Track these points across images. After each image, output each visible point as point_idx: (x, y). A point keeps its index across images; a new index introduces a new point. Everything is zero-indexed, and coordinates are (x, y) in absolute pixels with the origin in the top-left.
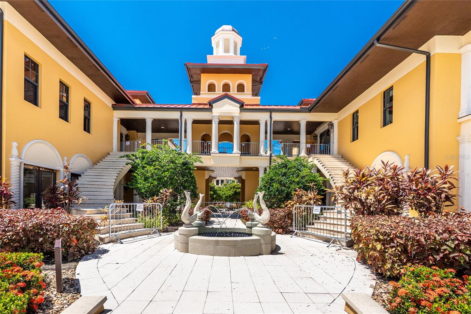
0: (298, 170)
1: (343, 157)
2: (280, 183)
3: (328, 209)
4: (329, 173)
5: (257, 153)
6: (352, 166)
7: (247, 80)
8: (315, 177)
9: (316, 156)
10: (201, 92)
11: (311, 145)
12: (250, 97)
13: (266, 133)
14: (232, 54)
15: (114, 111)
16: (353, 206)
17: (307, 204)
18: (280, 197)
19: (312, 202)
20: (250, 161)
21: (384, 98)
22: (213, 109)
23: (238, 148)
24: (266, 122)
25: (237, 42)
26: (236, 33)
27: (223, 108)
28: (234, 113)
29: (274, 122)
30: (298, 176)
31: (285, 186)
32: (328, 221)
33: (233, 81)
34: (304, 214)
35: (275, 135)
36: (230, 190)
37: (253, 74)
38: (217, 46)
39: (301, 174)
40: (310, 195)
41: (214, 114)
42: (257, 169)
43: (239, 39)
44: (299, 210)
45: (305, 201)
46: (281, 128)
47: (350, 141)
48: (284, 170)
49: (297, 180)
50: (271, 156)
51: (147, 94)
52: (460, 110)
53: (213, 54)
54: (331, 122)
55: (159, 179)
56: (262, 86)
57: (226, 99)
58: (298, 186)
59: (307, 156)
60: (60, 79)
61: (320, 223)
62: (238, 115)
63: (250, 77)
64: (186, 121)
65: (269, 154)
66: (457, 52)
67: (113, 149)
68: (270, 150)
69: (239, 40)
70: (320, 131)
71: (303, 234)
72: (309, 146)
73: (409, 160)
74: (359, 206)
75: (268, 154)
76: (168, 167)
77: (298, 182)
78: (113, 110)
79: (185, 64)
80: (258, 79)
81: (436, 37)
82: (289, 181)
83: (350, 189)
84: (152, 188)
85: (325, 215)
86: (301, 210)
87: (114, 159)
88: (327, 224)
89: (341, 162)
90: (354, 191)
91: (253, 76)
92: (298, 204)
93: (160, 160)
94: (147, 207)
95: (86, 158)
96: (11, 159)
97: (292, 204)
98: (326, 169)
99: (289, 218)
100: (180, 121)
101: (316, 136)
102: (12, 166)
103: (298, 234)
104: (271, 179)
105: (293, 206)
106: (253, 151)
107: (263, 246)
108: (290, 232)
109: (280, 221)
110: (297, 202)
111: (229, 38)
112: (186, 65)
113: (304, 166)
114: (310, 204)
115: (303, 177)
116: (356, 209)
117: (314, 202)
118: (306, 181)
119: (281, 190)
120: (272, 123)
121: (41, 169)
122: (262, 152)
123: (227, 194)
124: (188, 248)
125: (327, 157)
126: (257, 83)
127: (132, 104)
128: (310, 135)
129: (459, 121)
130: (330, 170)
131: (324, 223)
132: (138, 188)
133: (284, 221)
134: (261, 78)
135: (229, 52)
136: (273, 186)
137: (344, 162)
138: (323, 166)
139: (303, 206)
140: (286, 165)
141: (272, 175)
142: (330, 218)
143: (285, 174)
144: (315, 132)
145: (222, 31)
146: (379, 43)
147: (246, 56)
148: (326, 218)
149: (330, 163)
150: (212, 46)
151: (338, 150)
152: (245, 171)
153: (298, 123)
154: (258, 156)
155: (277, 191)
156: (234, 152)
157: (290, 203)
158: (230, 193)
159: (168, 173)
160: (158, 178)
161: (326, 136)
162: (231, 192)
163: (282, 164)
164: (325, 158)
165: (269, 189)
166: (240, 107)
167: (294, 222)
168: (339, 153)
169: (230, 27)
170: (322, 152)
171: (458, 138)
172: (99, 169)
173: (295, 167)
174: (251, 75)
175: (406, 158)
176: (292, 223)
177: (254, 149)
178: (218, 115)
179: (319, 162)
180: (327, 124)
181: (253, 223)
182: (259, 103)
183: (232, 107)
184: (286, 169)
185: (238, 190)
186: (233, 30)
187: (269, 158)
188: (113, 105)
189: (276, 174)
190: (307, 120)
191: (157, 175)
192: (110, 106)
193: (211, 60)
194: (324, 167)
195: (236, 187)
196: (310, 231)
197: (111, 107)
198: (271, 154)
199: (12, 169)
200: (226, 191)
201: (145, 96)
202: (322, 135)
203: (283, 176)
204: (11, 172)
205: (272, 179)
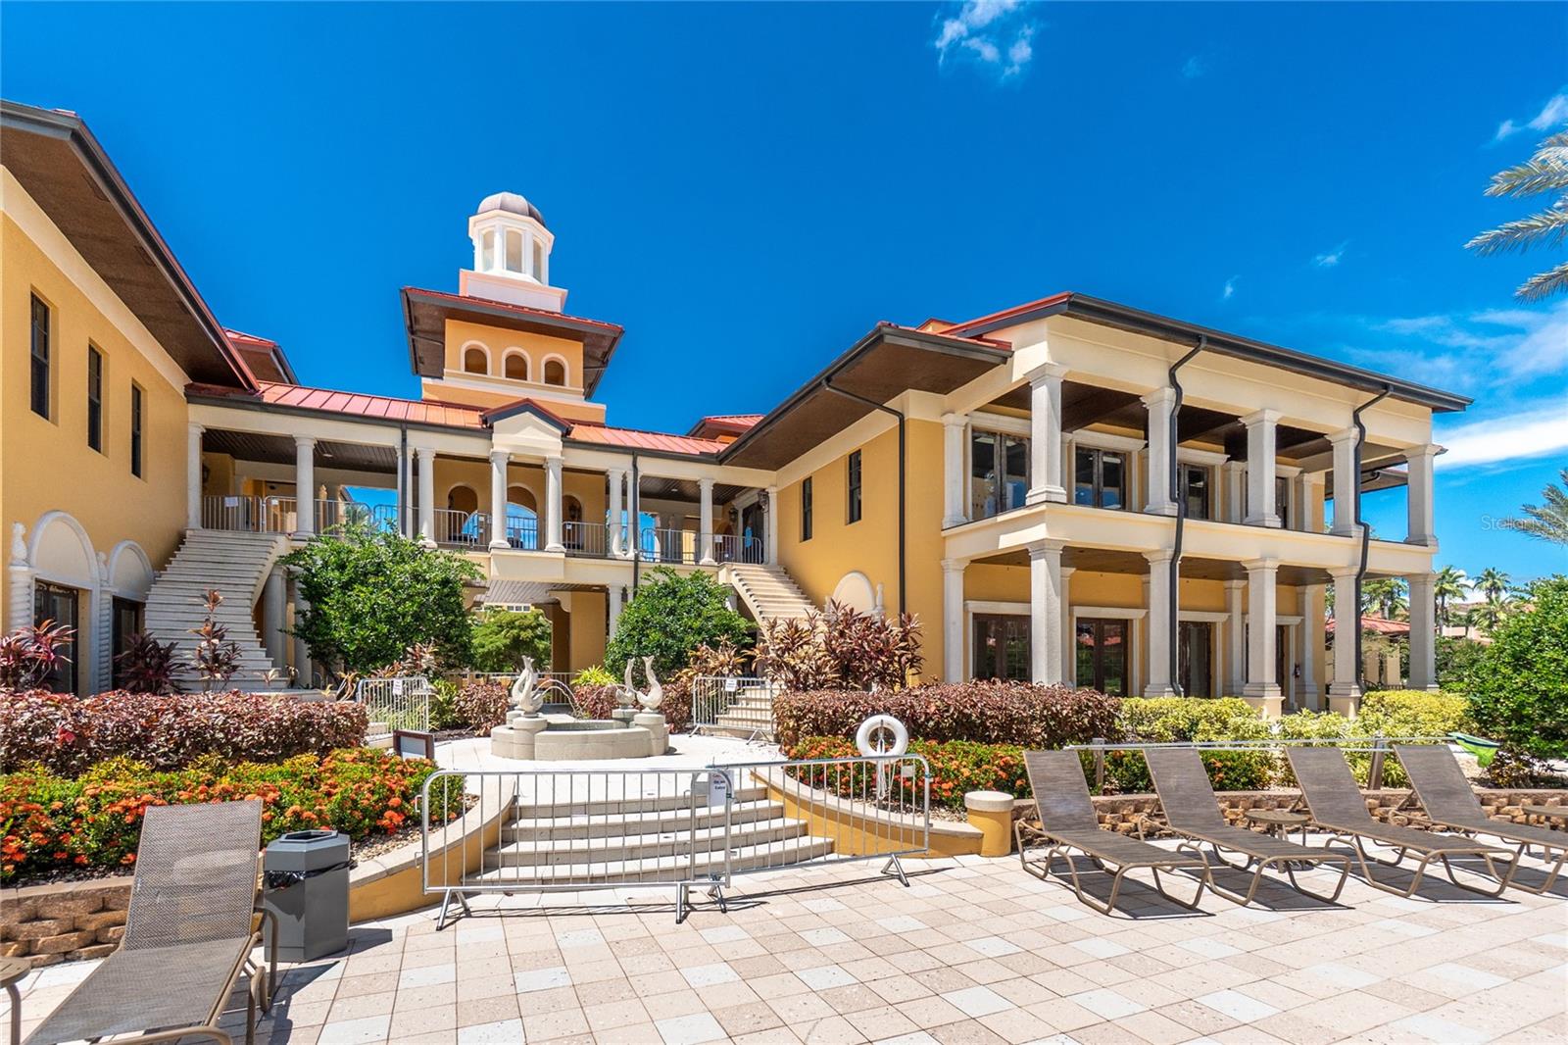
0: (699, 602)
1: (789, 574)
2: (663, 628)
3: (753, 683)
4: (759, 609)
5: (602, 552)
6: (802, 594)
7: (571, 357)
8: (731, 619)
9: (734, 567)
10: (445, 370)
11: (724, 538)
12: (579, 401)
13: (624, 493)
14: (527, 277)
15: (191, 406)
16: (784, 677)
17: (717, 675)
18: (663, 659)
19: (726, 670)
20: (588, 571)
21: (850, 468)
22: (494, 435)
23: (559, 539)
24: (624, 477)
25: (541, 245)
26: (538, 221)
27: (519, 435)
28: (547, 451)
29: (643, 477)
30: (700, 615)
31: (673, 637)
32: (753, 705)
33: (538, 353)
34: (711, 694)
35: (643, 499)
36: (497, 634)
37: (586, 341)
38: (488, 245)
39: (705, 614)
40: (721, 658)
41: (495, 449)
42: (604, 589)
43: (546, 239)
44: (703, 687)
45: (714, 668)
46: (656, 487)
47: (798, 540)
48: (670, 603)
49: (697, 625)
50: (637, 560)
51: (274, 351)
52: (943, 516)
53: (473, 270)
54: (764, 490)
55: (391, 620)
56: (607, 371)
57: (527, 414)
58: (700, 638)
59: (716, 564)
60: (90, 340)
61: (737, 709)
62: (559, 456)
63: (578, 348)
64: (416, 455)
65: (633, 554)
66: (938, 420)
67: (188, 517)
68: (635, 547)
69: (546, 241)
70: (741, 503)
71: (710, 729)
72: (719, 539)
73: (882, 592)
74: (791, 676)
75: (631, 555)
76: (411, 591)
77: (700, 628)
78: (188, 402)
79: (401, 291)
80: (599, 353)
81: (910, 392)
82: (681, 626)
83: (778, 650)
84: (373, 641)
85: (748, 694)
86: (707, 686)
87: (213, 552)
88: (751, 709)
89: (782, 582)
90: (784, 653)
91: (584, 345)
92: (700, 674)
93: (388, 572)
94: (376, 686)
95: (138, 553)
96: (12, 568)
97: (689, 674)
98: (753, 598)
99: (685, 703)
100: (399, 453)
101: (735, 513)
102: (14, 585)
103: (702, 732)
104: (643, 619)
105: (691, 679)
106: (588, 542)
107: (654, 742)
108: (688, 731)
109: (669, 708)
110: (699, 671)
111: (520, 232)
112: (403, 292)
113: (710, 593)
114: (723, 675)
115: (709, 619)
116: (788, 682)
117: (730, 671)
118: (715, 626)
119: (666, 645)
120: (639, 480)
121: (51, 589)
122: (615, 548)
123: (489, 647)
124: (534, 752)
125: (756, 571)
126: (597, 361)
127: (245, 389)
128: (721, 507)
129: (944, 534)
130: (761, 601)
131: (746, 709)
132: (333, 640)
133: (676, 710)
134: (605, 354)
135: (519, 270)
136: (648, 636)
137: (787, 582)
138: (748, 590)
139: (710, 679)
140: (674, 589)
141: (645, 611)
142: (756, 700)
143: (672, 612)
144: (734, 503)
145: (501, 209)
146: (829, 386)
147: (566, 291)
148: (748, 700)
149: (761, 585)
150: (470, 235)
151: (778, 555)
152: (571, 591)
153: (696, 484)
154: (605, 557)
155: (657, 647)
156: (547, 548)
157: (686, 673)
158: (498, 644)
159: (413, 605)
160: (387, 617)
161: (754, 515)
162: (501, 641)
163: (666, 586)
164: (752, 571)
165: (640, 642)
166: (562, 436)
167: (694, 709)
168: (781, 561)
169: (519, 201)
170: (747, 560)
171: (943, 563)
172: (186, 586)
173: (692, 595)
174: (582, 344)
175: (879, 588)
176: (690, 711)
177: (597, 539)
178: (508, 451)
179: (740, 580)
180: (755, 492)
181: (626, 711)
182: (602, 420)
183: (542, 434)
184: (673, 599)
185: (523, 635)
186: (531, 214)
187: (632, 564)
188: (187, 387)
189: (654, 610)
190: (714, 482)
191: (384, 611)
192: (181, 391)
193: (469, 286)
194: (749, 593)
195: (517, 623)
196: (722, 724)
197: (183, 395)
198: (637, 556)
199: (13, 593)
200: (486, 635)
201: (269, 355)
202: (747, 512)
203: (668, 615)
204: (13, 601)
205: (645, 622)
